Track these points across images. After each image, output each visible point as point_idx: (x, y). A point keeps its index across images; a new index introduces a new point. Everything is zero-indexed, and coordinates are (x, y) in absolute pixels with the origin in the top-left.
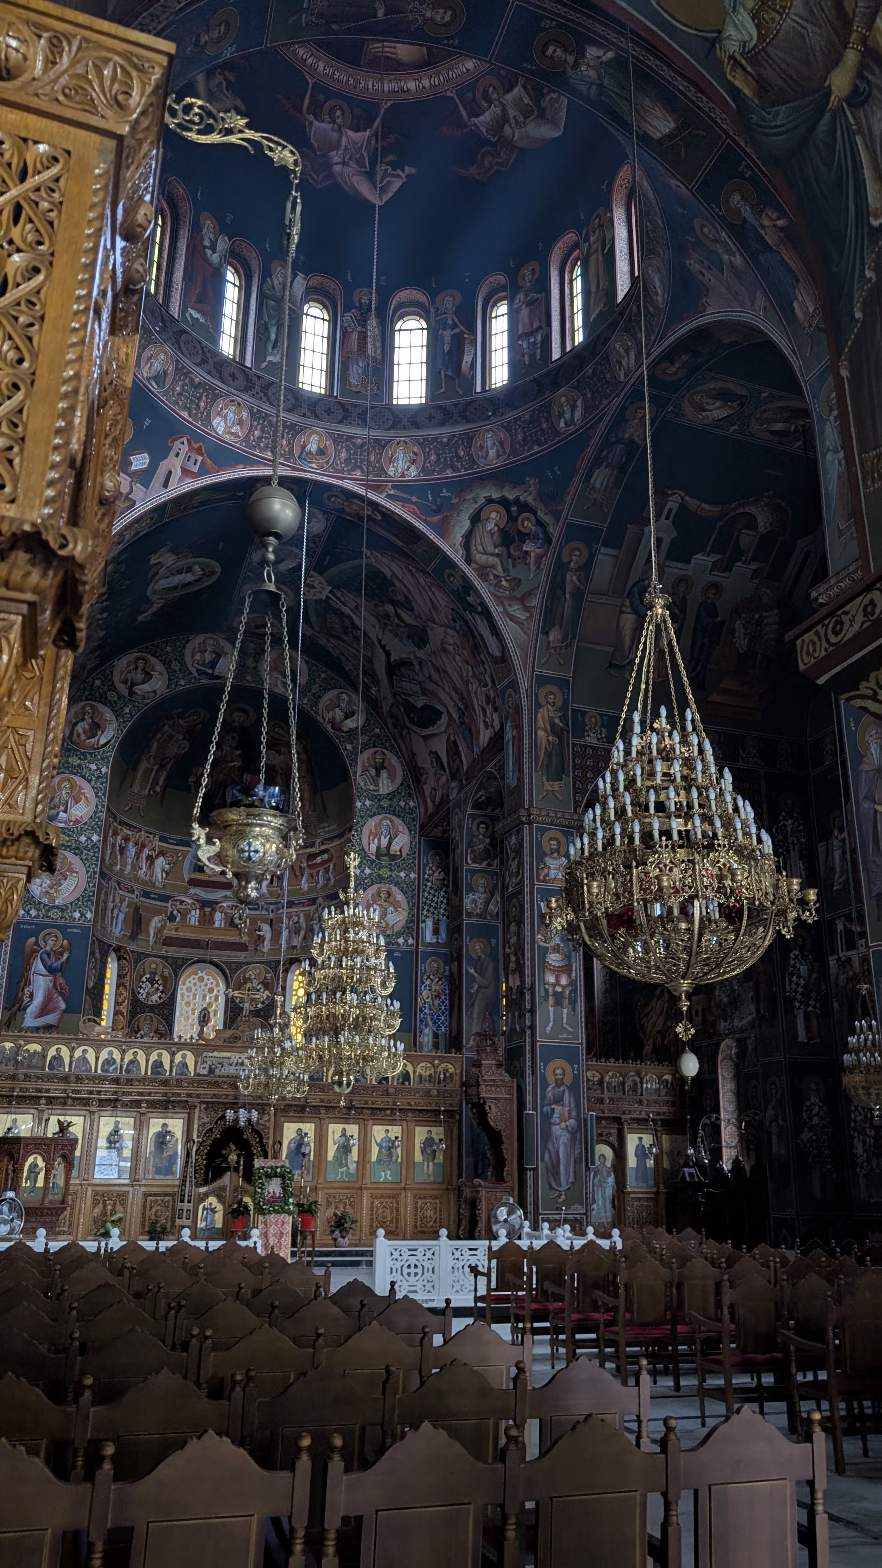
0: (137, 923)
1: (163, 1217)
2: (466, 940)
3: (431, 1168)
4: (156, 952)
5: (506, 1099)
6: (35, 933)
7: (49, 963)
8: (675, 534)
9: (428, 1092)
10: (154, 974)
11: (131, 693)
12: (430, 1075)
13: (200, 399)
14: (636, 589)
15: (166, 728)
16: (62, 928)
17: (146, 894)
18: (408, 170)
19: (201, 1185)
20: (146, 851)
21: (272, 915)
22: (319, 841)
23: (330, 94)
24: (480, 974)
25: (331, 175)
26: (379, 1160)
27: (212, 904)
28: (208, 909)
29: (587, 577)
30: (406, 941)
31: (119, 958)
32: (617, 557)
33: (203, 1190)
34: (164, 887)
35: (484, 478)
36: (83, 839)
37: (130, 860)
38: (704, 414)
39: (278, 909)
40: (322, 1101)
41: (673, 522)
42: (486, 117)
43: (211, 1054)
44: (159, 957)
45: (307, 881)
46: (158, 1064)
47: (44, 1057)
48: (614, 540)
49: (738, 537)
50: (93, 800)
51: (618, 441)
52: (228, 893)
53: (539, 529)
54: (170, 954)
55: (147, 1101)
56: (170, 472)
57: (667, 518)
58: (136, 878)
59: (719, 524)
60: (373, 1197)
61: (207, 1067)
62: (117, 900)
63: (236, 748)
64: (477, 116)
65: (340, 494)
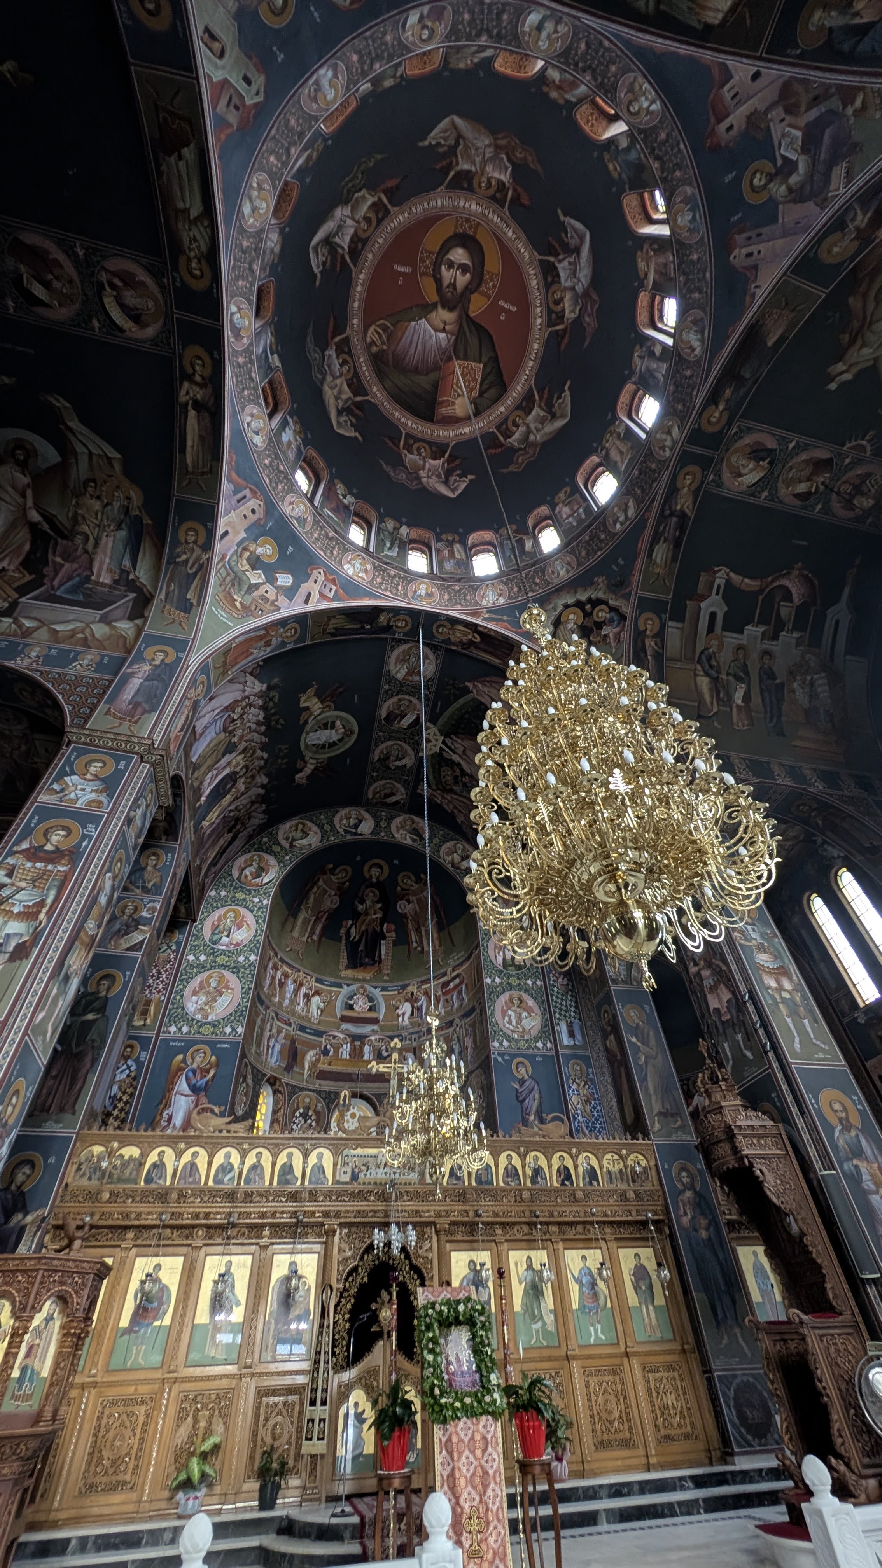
0: (293, 1056)
1: (285, 1438)
2: (619, 1008)
3: (653, 1315)
4: (310, 1086)
5: (778, 1156)
6: (184, 1050)
7: (194, 1081)
8: (726, 609)
9: (623, 1196)
10: (307, 1108)
11: (292, 846)
12: (620, 1171)
13: (334, 548)
14: (703, 657)
15: (321, 883)
16: (212, 1044)
17: (302, 1029)
18: (470, 477)
19: (343, 1368)
20: (304, 990)
21: (414, 1044)
22: (450, 969)
23: (417, 440)
24: (642, 1043)
25: (421, 483)
26: (582, 1307)
27: (362, 1038)
28: (358, 1043)
29: (662, 642)
30: (545, 1045)
31: (275, 1092)
32: (682, 629)
33: (346, 1376)
34: (319, 1023)
35: (559, 590)
36: (241, 959)
37: (288, 995)
38: (740, 479)
39: (420, 1037)
40: (496, 1214)
41: (724, 597)
42: (517, 436)
43: (353, 1152)
44: (313, 1091)
45: (444, 1007)
46: (288, 1169)
47: (141, 1164)
48: (678, 615)
49: (778, 609)
50: (254, 926)
51: (672, 514)
52: (376, 1027)
53: (613, 614)
54: (323, 1088)
55: (272, 1225)
56: (309, 594)
57: (717, 594)
58: (294, 1013)
59: (761, 598)
60: (587, 1373)
61: (349, 1170)
62: (275, 1030)
63: (378, 902)
64: (510, 437)
65: (446, 623)
